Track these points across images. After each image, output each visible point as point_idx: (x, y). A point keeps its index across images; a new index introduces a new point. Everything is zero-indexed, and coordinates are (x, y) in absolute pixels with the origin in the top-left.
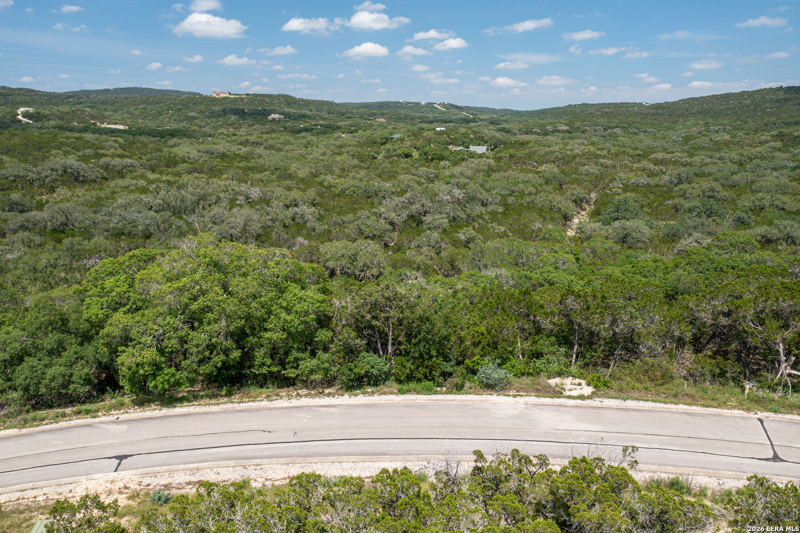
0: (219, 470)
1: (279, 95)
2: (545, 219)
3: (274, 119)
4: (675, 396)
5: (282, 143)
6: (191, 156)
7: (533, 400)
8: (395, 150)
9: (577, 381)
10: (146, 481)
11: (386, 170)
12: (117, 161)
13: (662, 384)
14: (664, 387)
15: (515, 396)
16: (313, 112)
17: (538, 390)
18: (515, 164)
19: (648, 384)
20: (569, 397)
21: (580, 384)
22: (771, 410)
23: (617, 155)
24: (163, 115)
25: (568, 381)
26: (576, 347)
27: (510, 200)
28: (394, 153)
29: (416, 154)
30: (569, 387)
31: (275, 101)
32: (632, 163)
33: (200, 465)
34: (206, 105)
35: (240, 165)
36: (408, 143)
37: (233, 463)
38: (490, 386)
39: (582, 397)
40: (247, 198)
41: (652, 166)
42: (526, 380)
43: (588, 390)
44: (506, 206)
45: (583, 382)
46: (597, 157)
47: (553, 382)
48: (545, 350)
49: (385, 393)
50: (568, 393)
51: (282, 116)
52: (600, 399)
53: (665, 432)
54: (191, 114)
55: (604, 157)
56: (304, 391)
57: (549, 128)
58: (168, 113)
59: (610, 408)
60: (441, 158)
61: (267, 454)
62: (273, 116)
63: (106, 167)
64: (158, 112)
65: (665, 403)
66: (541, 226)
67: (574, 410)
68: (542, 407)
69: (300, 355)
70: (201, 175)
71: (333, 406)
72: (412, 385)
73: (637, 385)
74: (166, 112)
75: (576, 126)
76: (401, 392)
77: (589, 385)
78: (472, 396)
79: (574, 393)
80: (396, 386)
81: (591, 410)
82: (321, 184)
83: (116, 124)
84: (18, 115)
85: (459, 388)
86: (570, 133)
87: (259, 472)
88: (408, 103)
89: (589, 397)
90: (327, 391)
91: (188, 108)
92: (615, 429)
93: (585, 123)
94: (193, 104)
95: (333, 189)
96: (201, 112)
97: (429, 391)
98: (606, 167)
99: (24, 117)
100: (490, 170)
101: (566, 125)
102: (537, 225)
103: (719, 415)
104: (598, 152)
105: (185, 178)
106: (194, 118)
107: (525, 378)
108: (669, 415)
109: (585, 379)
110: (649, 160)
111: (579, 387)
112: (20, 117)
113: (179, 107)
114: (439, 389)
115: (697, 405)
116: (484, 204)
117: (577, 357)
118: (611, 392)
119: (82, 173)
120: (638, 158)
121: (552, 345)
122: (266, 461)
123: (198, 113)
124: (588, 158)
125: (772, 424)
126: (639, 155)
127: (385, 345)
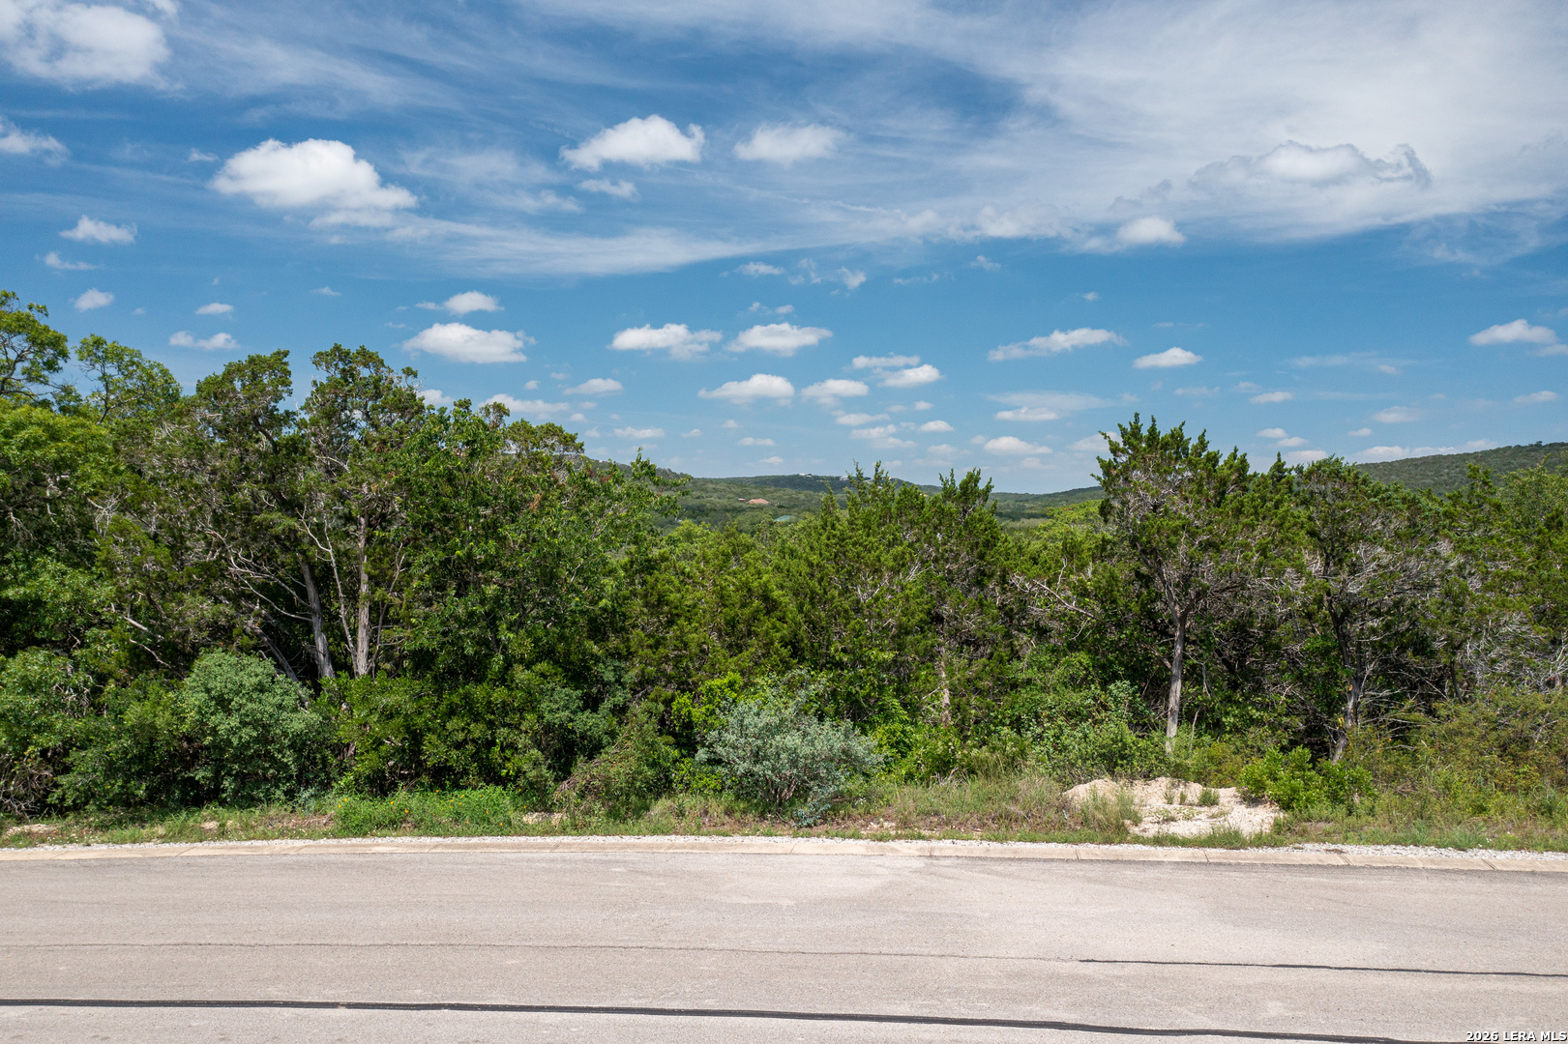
9: (1196, 790)
17: (1002, 819)
20: (1162, 841)
21: (1207, 802)
25: (1152, 795)
26: (1177, 687)
30: (1155, 809)
39: (1225, 841)
42: (954, 789)
45: (1225, 794)
50: (1151, 827)
67: (1193, 876)
68: (1014, 867)
77: (1253, 801)
79: (1187, 829)
89: (1266, 840)
107: (948, 782)
111: (1206, 810)
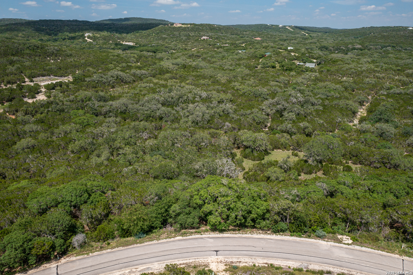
0: (245, 259)
1: (206, 25)
2: (343, 115)
3: (204, 39)
4: (379, 247)
5: (210, 57)
6: (170, 67)
7: (332, 243)
8: (267, 64)
9: (348, 237)
10: (226, 260)
11: (263, 77)
12: (138, 72)
13: (375, 242)
14: (376, 243)
15: (327, 241)
16: (224, 34)
17: (334, 240)
18: (330, 75)
19: (371, 241)
20: (344, 244)
21: (348, 239)
22: (408, 256)
23: (386, 70)
24: (150, 36)
25: (344, 237)
26: (348, 223)
27: (327, 102)
28: (267, 66)
29: (277, 65)
30: (344, 239)
31: (204, 28)
32: (394, 75)
33: (239, 256)
34: (171, 31)
35: (193, 74)
36: (274, 59)
37: (248, 257)
38: (319, 237)
39: (348, 244)
40: (200, 97)
41: (405, 79)
42: (331, 235)
43: (350, 242)
44: (324, 106)
45: (349, 238)
46: (375, 71)
47: (340, 237)
48: (338, 223)
49: (286, 235)
50: (344, 242)
51: (208, 38)
52: (354, 246)
53: (372, 261)
54: (164, 36)
55: (378, 72)
56: (261, 232)
57: (350, 46)
58: (152, 35)
59: (357, 250)
60: (291, 70)
61: (257, 255)
62: (204, 37)
63: (134, 75)
64: (148, 34)
65: (375, 250)
66: (341, 120)
67: (345, 249)
69: (260, 221)
70: (177, 81)
71: (271, 239)
72: (295, 233)
73: (367, 241)
74: (152, 34)
75: (365, 45)
76: (291, 236)
77: (351, 239)
78: (314, 240)
79: (346, 242)
80: (289, 233)
81: (350, 250)
82: (233, 88)
83: (129, 42)
84: (86, 37)
85: (309, 237)
86: (362, 50)
87: (256, 261)
88: (272, 25)
89: (350, 244)
90: (268, 232)
91: (162, 32)
92: (357, 258)
93: (371, 43)
94: (165, 30)
95: (239, 91)
96: (168, 35)
97: (300, 236)
98: (379, 78)
99: (88, 38)
100: (317, 80)
101: (360, 44)
102: (339, 119)
103: (391, 257)
104: (376, 69)
105: (170, 83)
106: (165, 38)
108: (375, 255)
109: (350, 237)
110: (404, 73)
111: (347, 240)
112: (86, 38)
113: (158, 32)
114: (303, 235)
115: (384, 251)
116: (313, 105)
117: (348, 227)
118: (358, 243)
119: (125, 79)
120: (398, 72)
121: (340, 222)
122: (257, 257)
123: (167, 35)
124: (370, 72)
125: (406, 262)
126: (398, 70)
127: (286, 219)
